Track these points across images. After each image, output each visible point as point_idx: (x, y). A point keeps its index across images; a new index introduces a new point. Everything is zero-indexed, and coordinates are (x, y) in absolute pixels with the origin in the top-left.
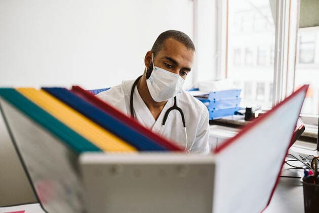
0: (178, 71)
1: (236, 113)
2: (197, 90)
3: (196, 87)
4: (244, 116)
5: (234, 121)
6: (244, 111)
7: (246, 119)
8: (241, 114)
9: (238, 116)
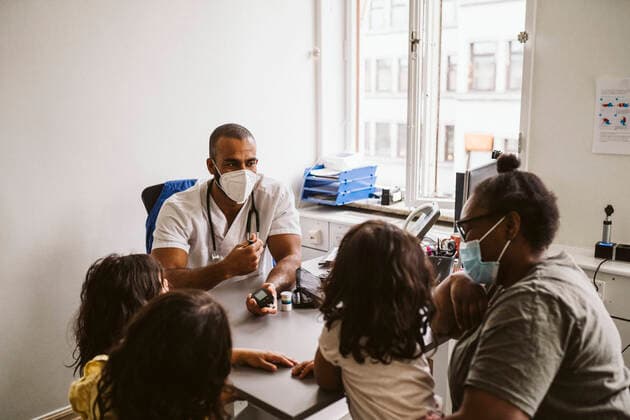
0: (244, 165)
1: (371, 196)
2: (322, 167)
3: (321, 164)
4: (380, 200)
5: (368, 206)
6: (380, 194)
7: (383, 203)
8: (377, 197)
9: (373, 200)
